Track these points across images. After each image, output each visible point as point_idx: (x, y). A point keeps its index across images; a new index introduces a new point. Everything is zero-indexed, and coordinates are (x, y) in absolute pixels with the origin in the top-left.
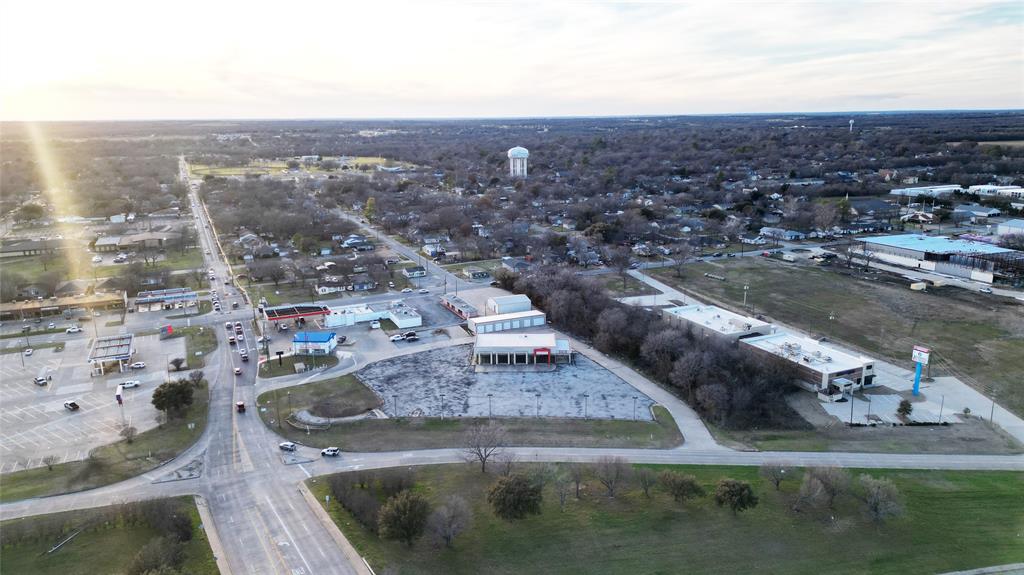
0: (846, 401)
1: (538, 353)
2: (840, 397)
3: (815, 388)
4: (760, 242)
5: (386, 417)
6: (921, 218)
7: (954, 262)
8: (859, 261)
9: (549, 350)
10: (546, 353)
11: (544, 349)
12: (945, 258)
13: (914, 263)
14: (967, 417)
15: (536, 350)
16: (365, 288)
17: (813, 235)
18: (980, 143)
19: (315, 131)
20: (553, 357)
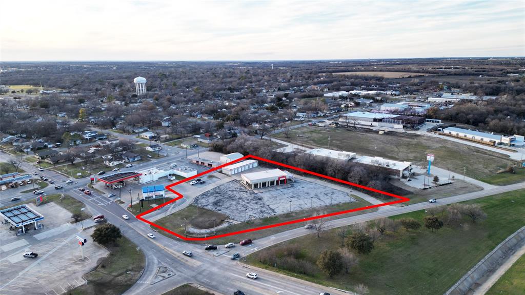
0: (411, 180)
1: (281, 179)
3: (396, 177)
4: (302, 119)
5: (240, 222)
6: (350, 105)
7: (384, 122)
8: (351, 125)
9: (285, 177)
11: (283, 177)
12: (380, 120)
13: (369, 123)
14: (453, 179)
15: (279, 178)
16: (136, 159)
17: (319, 115)
18: (333, 74)
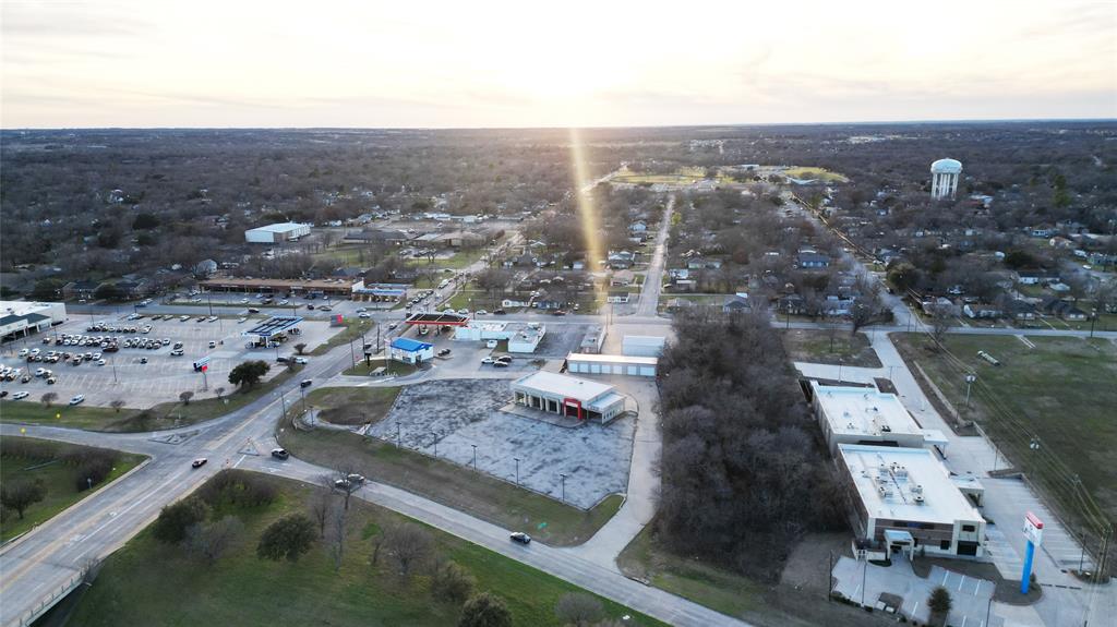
0: (887, 565)
1: (568, 404)
2: (881, 556)
5: (363, 433)
9: (580, 403)
10: (576, 406)
11: (574, 401)
15: (566, 400)
19: (801, 137)
20: (584, 411)
